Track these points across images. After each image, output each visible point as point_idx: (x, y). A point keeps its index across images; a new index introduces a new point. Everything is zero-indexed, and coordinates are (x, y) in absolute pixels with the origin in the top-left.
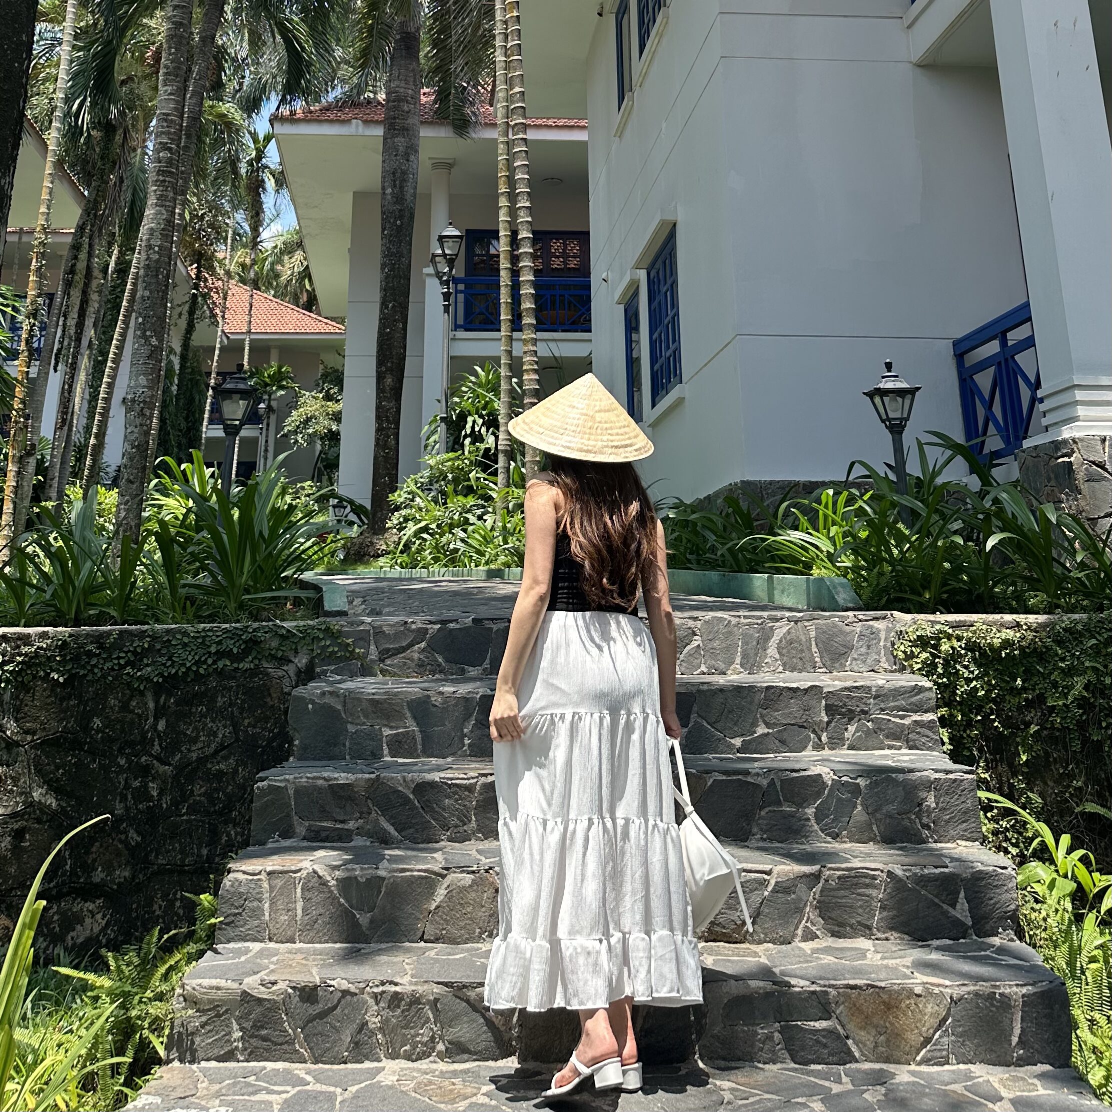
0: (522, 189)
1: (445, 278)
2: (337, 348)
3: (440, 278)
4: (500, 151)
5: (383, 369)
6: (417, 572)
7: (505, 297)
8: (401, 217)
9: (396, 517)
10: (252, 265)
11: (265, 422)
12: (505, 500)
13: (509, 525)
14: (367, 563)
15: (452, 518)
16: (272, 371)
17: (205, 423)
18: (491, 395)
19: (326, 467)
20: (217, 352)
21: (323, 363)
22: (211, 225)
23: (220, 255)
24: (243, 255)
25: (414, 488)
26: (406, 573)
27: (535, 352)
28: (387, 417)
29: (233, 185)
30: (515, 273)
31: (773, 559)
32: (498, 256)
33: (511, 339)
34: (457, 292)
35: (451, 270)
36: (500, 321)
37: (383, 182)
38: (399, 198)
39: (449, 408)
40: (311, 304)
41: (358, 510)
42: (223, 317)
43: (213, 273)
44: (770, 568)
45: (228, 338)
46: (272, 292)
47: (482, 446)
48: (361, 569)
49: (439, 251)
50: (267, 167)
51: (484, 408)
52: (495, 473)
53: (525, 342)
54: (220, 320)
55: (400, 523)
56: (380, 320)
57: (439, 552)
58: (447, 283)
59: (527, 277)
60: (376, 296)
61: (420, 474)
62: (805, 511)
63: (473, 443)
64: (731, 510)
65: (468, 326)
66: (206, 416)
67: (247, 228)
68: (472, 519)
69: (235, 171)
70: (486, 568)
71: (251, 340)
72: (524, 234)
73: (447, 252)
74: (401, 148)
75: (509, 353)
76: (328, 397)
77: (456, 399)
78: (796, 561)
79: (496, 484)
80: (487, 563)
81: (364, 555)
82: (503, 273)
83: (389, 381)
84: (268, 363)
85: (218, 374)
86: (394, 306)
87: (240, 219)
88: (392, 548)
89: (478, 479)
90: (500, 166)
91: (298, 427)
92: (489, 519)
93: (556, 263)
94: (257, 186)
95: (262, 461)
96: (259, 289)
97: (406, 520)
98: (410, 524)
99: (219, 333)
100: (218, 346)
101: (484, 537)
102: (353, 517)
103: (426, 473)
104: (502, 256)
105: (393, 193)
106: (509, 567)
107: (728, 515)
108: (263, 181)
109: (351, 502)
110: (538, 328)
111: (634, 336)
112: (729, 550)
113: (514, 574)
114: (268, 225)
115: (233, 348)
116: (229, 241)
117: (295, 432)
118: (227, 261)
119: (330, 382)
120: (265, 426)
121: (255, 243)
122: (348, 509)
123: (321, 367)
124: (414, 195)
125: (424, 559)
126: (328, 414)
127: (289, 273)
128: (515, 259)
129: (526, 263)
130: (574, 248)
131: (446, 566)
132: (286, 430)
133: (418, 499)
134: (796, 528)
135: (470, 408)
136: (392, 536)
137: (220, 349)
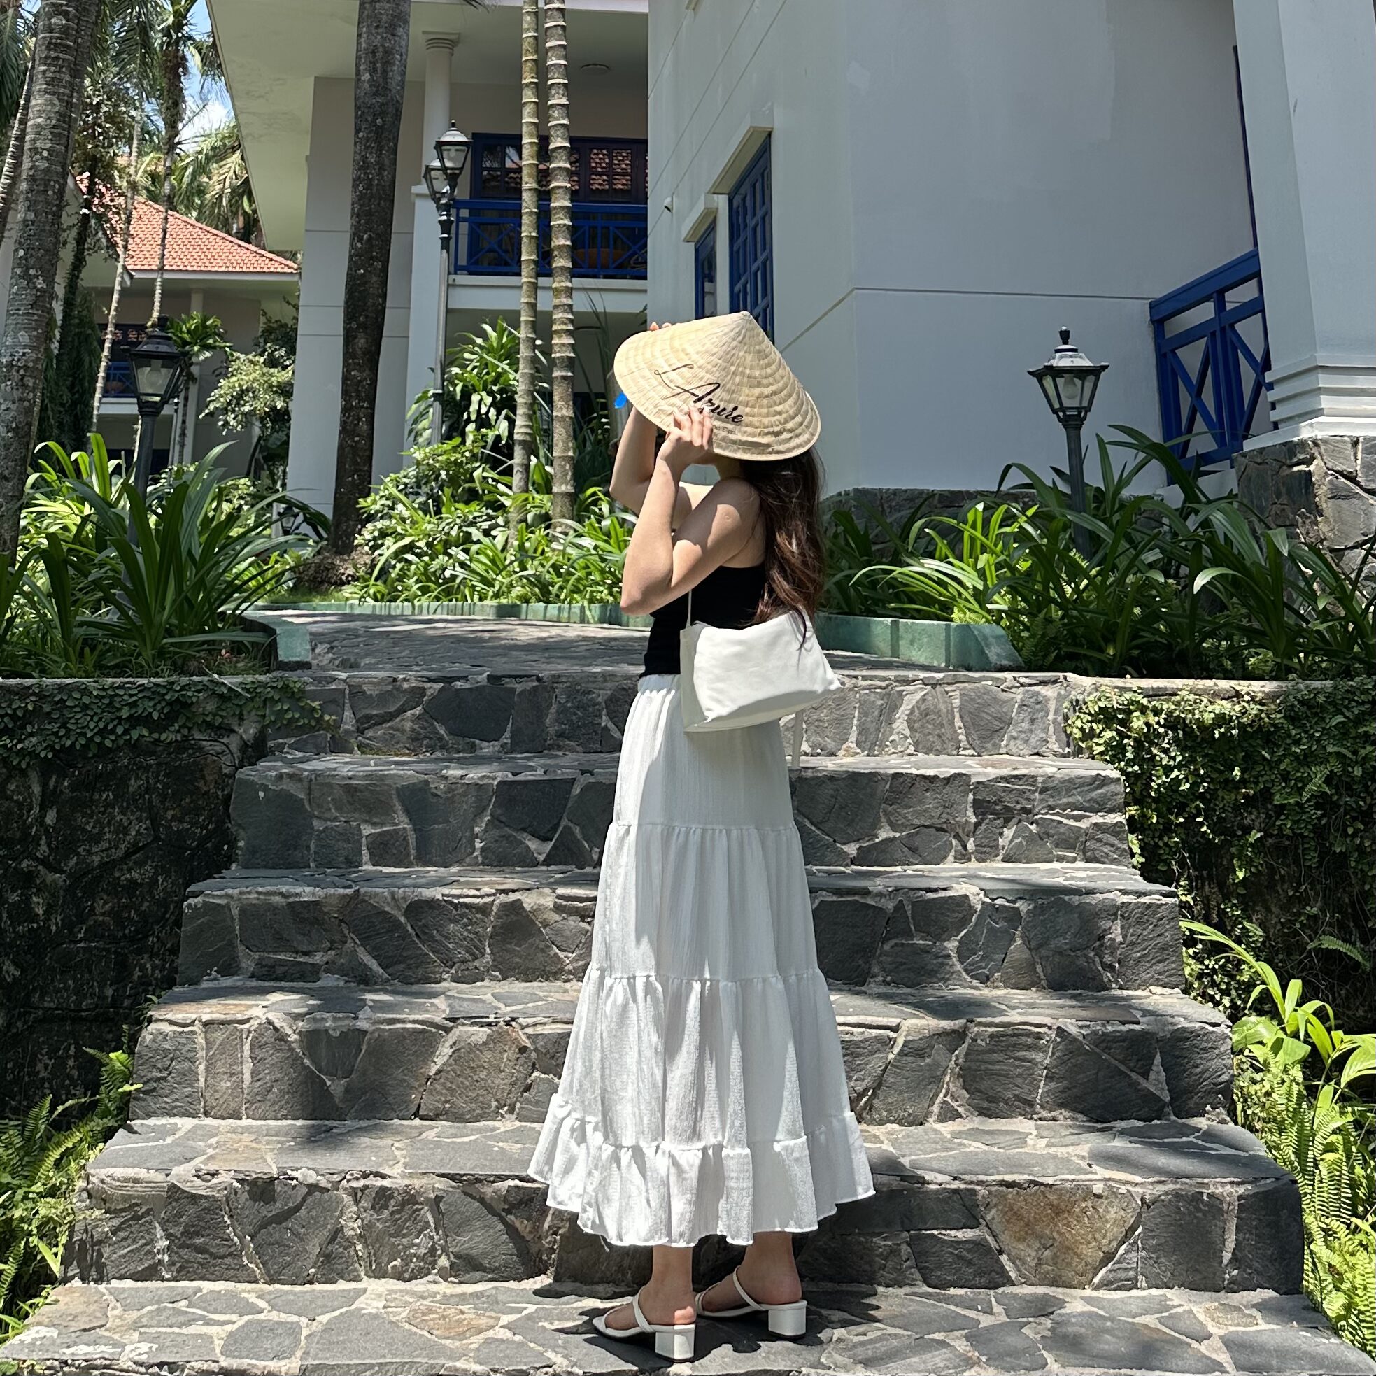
0: (556, 79)
1: (444, 201)
2: (286, 294)
3: (437, 201)
4: (525, 26)
5: (354, 325)
6: (398, 607)
7: (528, 229)
8: (383, 114)
9: (369, 531)
10: (168, 175)
11: (182, 395)
12: (523, 509)
13: (527, 545)
14: (325, 594)
15: (448, 534)
16: (193, 324)
17: (98, 395)
18: (504, 366)
19: (266, 459)
20: (116, 296)
21: (265, 314)
22: (110, 118)
23: (121, 161)
24: (152, 161)
25: (394, 491)
26: (381, 608)
27: (570, 306)
28: (358, 392)
29: (144, 63)
30: (544, 196)
31: (897, 598)
32: (519, 170)
33: (535, 287)
34: (459, 219)
35: (452, 189)
36: (519, 262)
37: (358, 65)
38: (380, 87)
39: (447, 380)
40: (250, 231)
41: (314, 519)
42: (125, 247)
43: (112, 186)
44: (894, 609)
45: (131, 277)
46: (195, 214)
47: (491, 435)
48: (317, 601)
49: (437, 163)
50: (190, 38)
51: (495, 383)
52: (509, 472)
53: (557, 292)
54: (120, 250)
55: (375, 539)
56: (351, 256)
57: (429, 580)
58: (447, 208)
59: (561, 202)
60: (345, 222)
61: (403, 473)
62: (945, 531)
63: (478, 429)
64: (841, 529)
65: (473, 268)
66: (99, 385)
67: (161, 124)
68: (476, 534)
69: (146, 43)
70: (495, 602)
71: (164, 282)
72: (558, 142)
73: (448, 164)
74: (384, 18)
75: (533, 306)
76: (272, 363)
77: (455, 370)
78: (928, 599)
79: (510, 488)
80: (497, 595)
81: (322, 582)
82: (526, 196)
83: (361, 342)
84: (188, 313)
85: (117, 326)
86: (370, 238)
87: (150, 111)
88: (361, 573)
89: (485, 478)
90: (525, 46)
91: (229, 404)
92: (500, 536)
93: (598, 183)
94: (176, 66)
95: (177, 448)
96: (174, 209)
97: (383, 534)
98: (389, 541)
99: (120, 270)
100: (117, 287)
101: (493, 561)
102: (306, 529)
103: (412, 472)
104: (525, 172)
105: (372, 80)
106: (527, 601)
107: (836, 535)
108: (184, 58)
109: (304, 508)
110: (574, 273)
111: (707, 286)
112: (838, 584)
113: (535, 612)
114: (190, 120)
115: (138, 292)
116: (135, 142)
117: (225, 411)
118: (132, 170)
119: (275, 341)
120: (181, 401)
121: (171, 146)
122: (300, 518)
123: (263, 319)
124: (402, 84)
125: (407, 589)
126: (271, 386)
127: (218, 187)
128: (544, 176)
129: (559, 182)
130: (623, 162)
131: (437, 599)
132: (212, 407)
133: (400, 507)
134: (931, 555)
135: (475, 381)
136: (362, 557)
137: (122, 292)
